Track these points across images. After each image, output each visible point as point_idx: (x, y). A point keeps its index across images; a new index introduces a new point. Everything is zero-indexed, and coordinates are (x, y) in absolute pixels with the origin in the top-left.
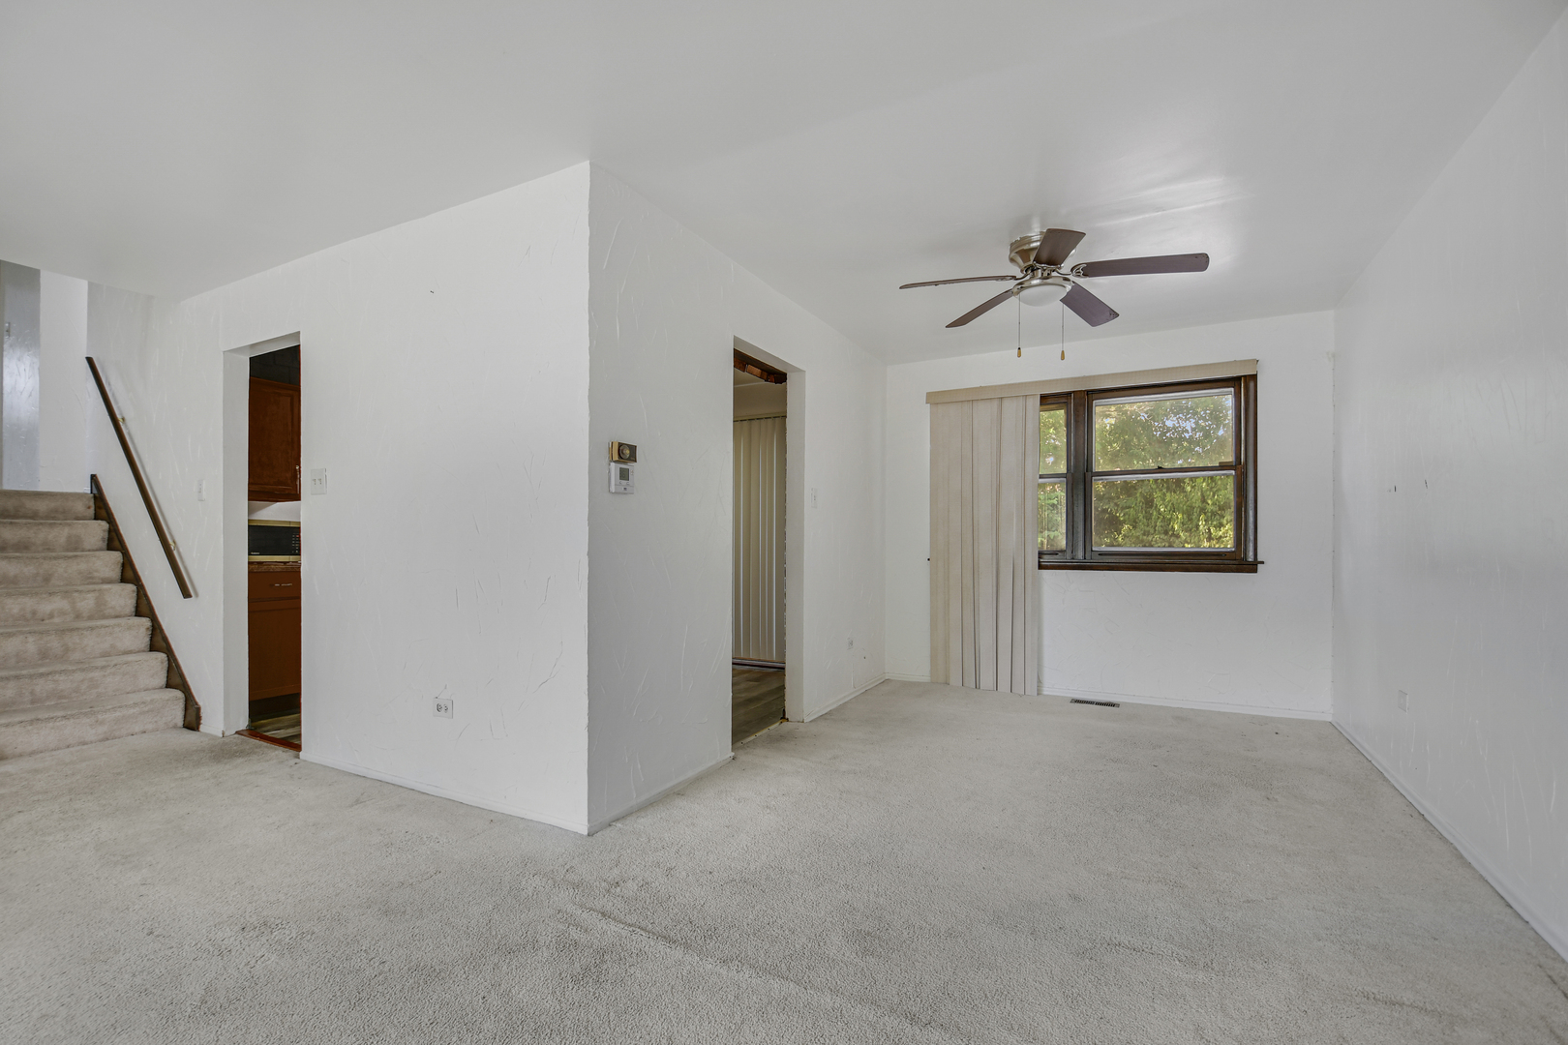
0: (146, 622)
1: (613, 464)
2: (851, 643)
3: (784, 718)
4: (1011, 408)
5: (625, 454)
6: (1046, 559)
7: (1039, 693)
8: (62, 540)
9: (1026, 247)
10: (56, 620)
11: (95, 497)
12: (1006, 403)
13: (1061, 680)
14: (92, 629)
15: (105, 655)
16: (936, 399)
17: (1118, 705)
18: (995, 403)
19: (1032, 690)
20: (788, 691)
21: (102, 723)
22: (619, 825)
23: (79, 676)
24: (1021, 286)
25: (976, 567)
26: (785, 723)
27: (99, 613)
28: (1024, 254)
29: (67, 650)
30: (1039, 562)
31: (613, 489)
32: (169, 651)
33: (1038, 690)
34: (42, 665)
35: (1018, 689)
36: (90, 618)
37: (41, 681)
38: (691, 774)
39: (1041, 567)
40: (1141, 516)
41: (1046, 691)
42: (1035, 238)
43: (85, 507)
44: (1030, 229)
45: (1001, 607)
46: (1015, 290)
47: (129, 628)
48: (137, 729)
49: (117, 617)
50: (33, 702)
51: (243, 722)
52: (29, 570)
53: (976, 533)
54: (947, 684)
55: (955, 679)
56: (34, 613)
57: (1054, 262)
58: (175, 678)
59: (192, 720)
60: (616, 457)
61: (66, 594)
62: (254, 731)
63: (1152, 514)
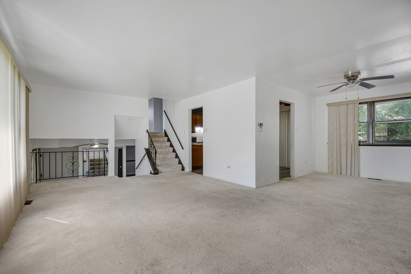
0: (175, 153)
1: (259, 127)
2: (306, 162)
3: (290, 177)
4: (350, 106)
5: (261, 125)
6: (361, 143)
7: (359, 176)
8: (162, 140)
9: (348, 76)
10: (164, 153)
11: (165, 133)
12: (349, 105)
13: (365, 174)
14: (169, 154)
15: (170, 158)
16: (329, 105)
17: (382, 180)
18: (346, 105)
19: (357, 175)
20: (291, 172)
21: (172, 168)
22: (261, 188)
23: (169, 161)
24: (347, 84)
25: (341, 145)
26: (290, 178)
27: (168, 152)
28: (348, 78)
29: (166, 157)
30: (359, 144)
31: (259, 131)
32: (179, 158)
33: (358, 176)
34: (163, 159)
35: (353, 175)
36: (167, 152)
37: (164, 162)
38: (272, 183)
39: (359, 145)
40: (404, 131)
41: (361, 176)
42: (350, 74)
43: (164, 135)
44: (349, 72)
45: (348, 155)
46: (345, 85)
47: (173, 154)
48: (176, 170)
49: (171, 152)
50: (163, 165)
51: (191, 170)
52: (160, 145)
53: (341, 137)
54: (333, 173)
55: (335, 172)
56: (161, 151)
57: (354, 79)
58: (180, 162)
59: (183, 169)
60: (260, 125)
61: (165, 149)
62: (192, 171)
63: (408, 130)
